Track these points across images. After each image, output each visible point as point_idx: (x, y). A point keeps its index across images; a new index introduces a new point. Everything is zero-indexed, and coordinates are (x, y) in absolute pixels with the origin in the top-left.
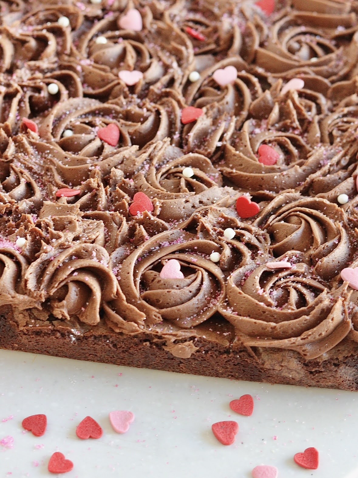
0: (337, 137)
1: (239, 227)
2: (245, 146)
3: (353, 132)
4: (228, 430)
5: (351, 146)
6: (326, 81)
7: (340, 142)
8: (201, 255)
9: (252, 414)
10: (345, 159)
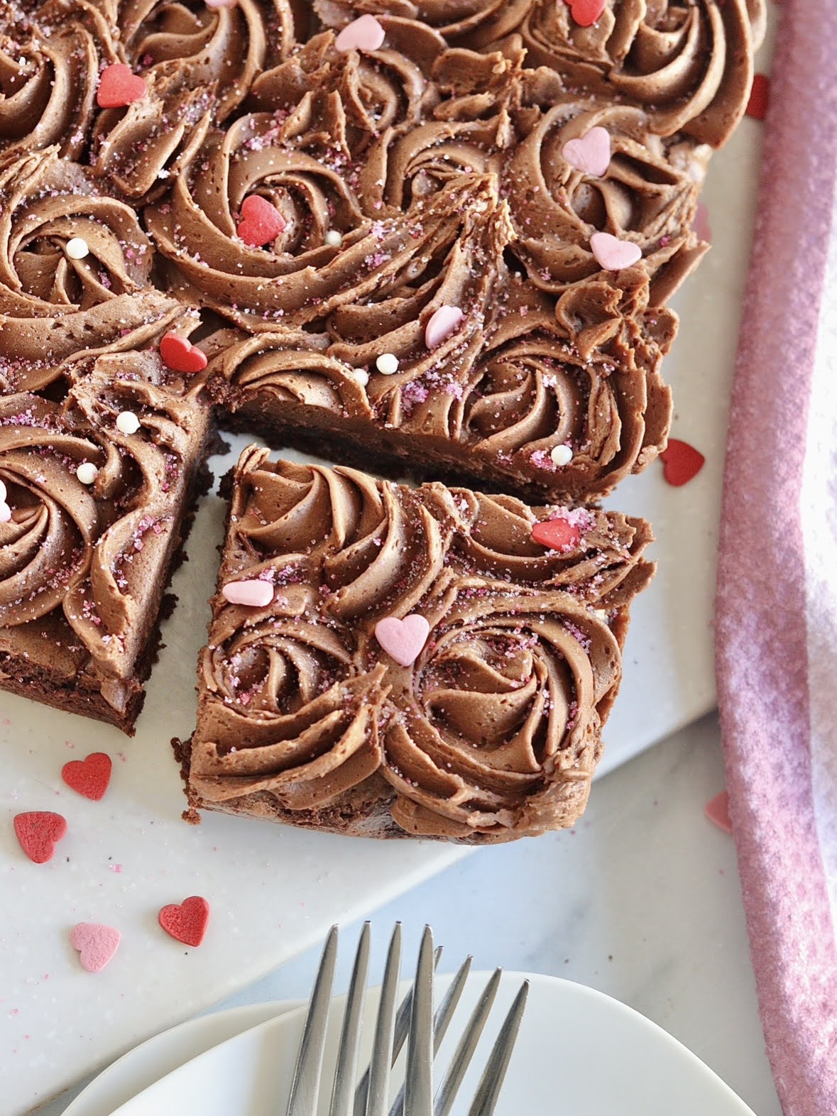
0: (419, 199)
1: (153, 408)
2: (218, 189)
3: (453, 196)
4: (44, 833)
5: (443, 224)
6: (436, 33)
7: (422, 212)
8: (62, 459)
9: (104, 797)
10: (420, 262)
